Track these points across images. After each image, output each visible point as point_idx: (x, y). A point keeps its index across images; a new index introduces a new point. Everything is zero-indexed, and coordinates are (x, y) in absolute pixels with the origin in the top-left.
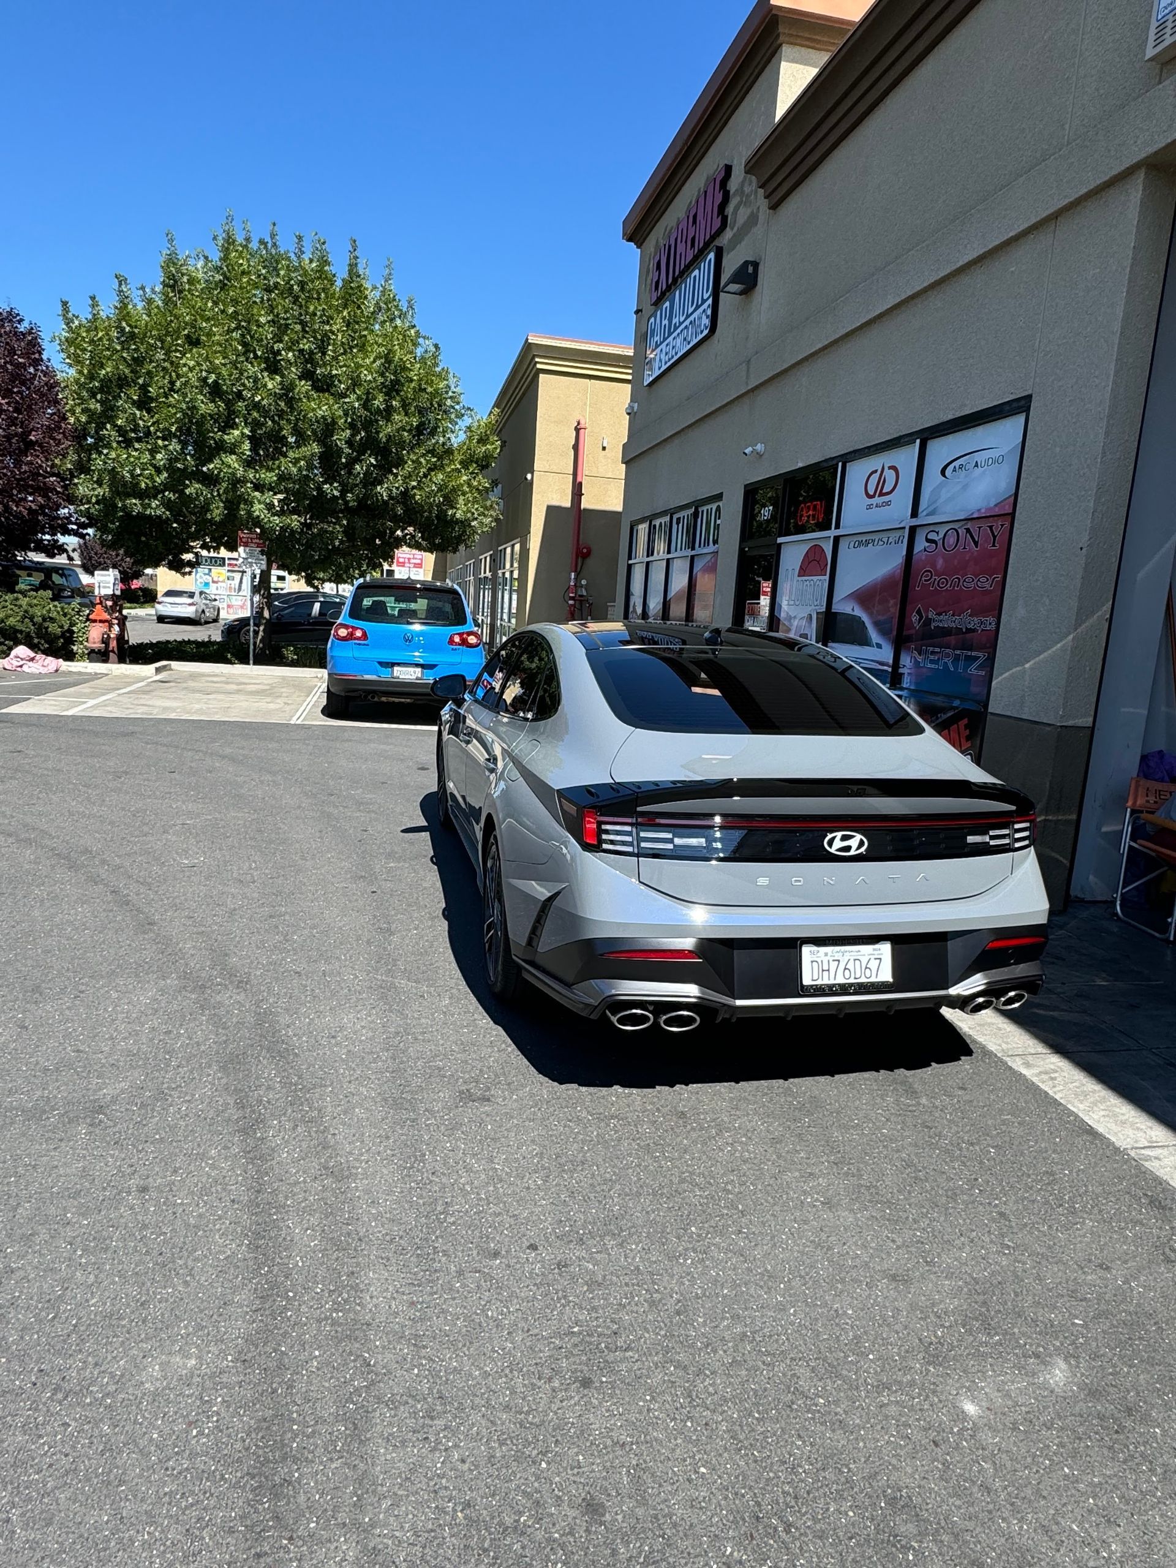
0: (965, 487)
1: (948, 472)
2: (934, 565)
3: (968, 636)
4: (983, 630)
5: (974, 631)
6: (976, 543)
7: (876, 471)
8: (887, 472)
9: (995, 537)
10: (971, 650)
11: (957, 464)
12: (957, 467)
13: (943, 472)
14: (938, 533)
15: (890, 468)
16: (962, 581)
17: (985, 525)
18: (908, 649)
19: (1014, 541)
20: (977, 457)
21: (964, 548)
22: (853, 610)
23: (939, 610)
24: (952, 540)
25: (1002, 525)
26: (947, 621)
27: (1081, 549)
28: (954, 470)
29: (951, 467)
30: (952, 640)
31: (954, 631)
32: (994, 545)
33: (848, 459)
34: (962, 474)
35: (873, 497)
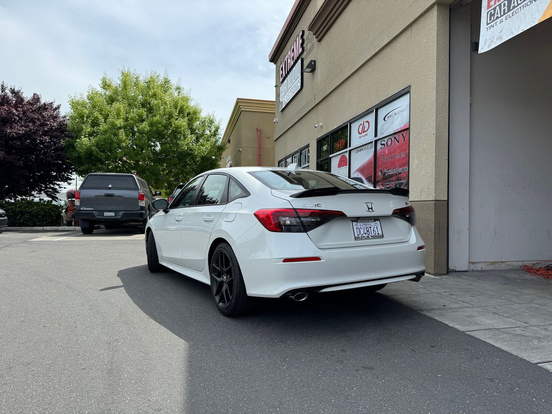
0: (392, 123)
1: (386, 119)
2: (384, 153)
3: (399, 175)
4: (404, 172)
5: (401, 173)
6: (398, 142)
7: (361, 124)
9: (404, 138)
10: (401, 180)
11: (389, 115)
13: (384, 119)
14: (385, 141)
15: (366, 122)
16: (395, 156)
17: (400, 134)
18: (379, 185)
19: (411, 137)
20: (395, 111)
21: (394, 144)
23: (388, 169)
24: (389, 142)
25: (406, 133)
26: (391, 172)
27: (434, 134)
28: (388, 118)
29: (387, 117)
30: (394, 178)
31: (394, 175)
32: (404, 141)
33: (351, 122)
34: (391, 118)
35: (361, 133)
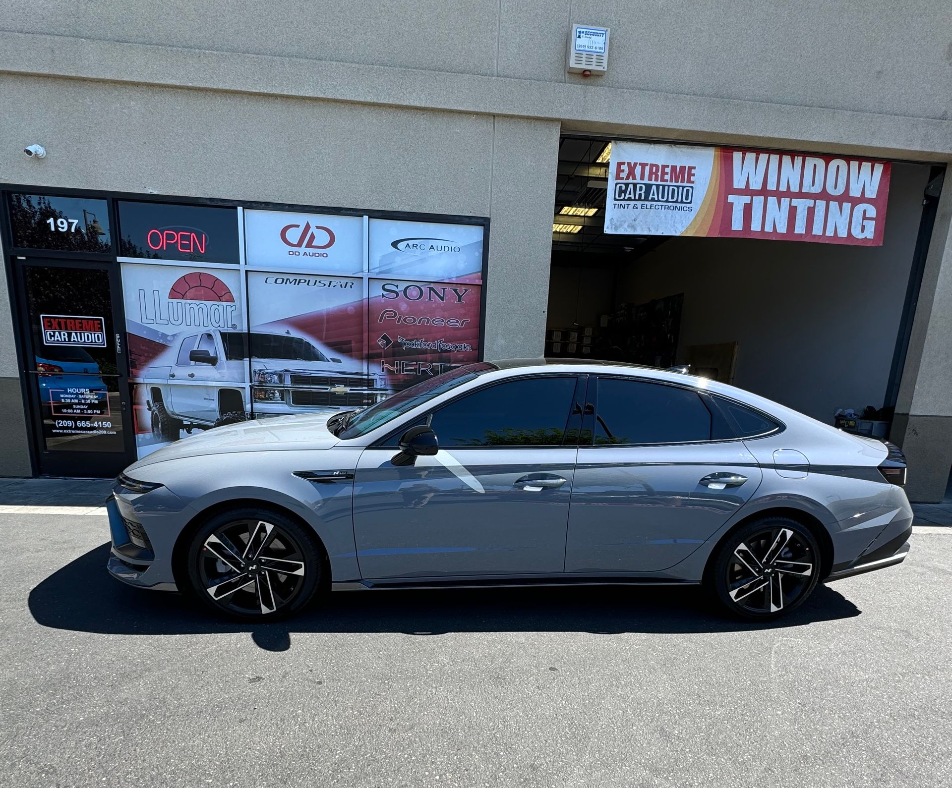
0: (422, 260)
1: (401, 246)
2: (397, 307)
3: (445, 354)
4: (460, 351)
5: (450, 351)
6: (442, 299)
7: (298, 226)
8: (313, 229)
9: (460, 297)
10: (451, 363)
11: (411, 243)
12: (411, 245)
13: (395, 244)
14: (397, 286)
15: (318, 227)
16: (431, 321)
17: (449, 289)
18: (379, 363)
20: (431, 242)
21: (430, 299)
22: (288, 333)
23: (409, 338)
24: (414, 293)
25: (466, 291)
26: (420, 345)
27: (544, 312)
28: (408, 246)
29: (405, 243)
30: (429, 356)
31: (429, 351)
32: (460, 301)
33: (249, 205)
34: (418, 252)
35: (299, 245)
